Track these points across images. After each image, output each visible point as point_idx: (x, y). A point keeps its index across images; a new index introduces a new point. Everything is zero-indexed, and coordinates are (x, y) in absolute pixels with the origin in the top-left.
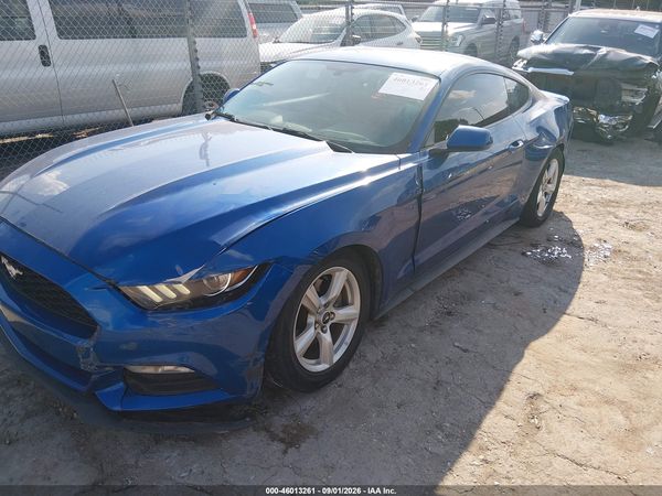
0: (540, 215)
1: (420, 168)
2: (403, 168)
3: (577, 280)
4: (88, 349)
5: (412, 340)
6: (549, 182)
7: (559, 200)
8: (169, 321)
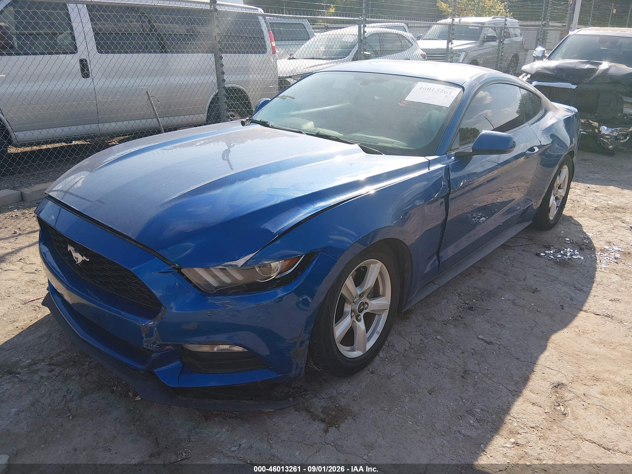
0: (551, 218)
1: (447, 170)
2: (432, 168)
3: (591, 279)
4: (152, 328)
5: (437, 332)
6: (559, 188)
7: (568, 205)
8: (227, 303)
